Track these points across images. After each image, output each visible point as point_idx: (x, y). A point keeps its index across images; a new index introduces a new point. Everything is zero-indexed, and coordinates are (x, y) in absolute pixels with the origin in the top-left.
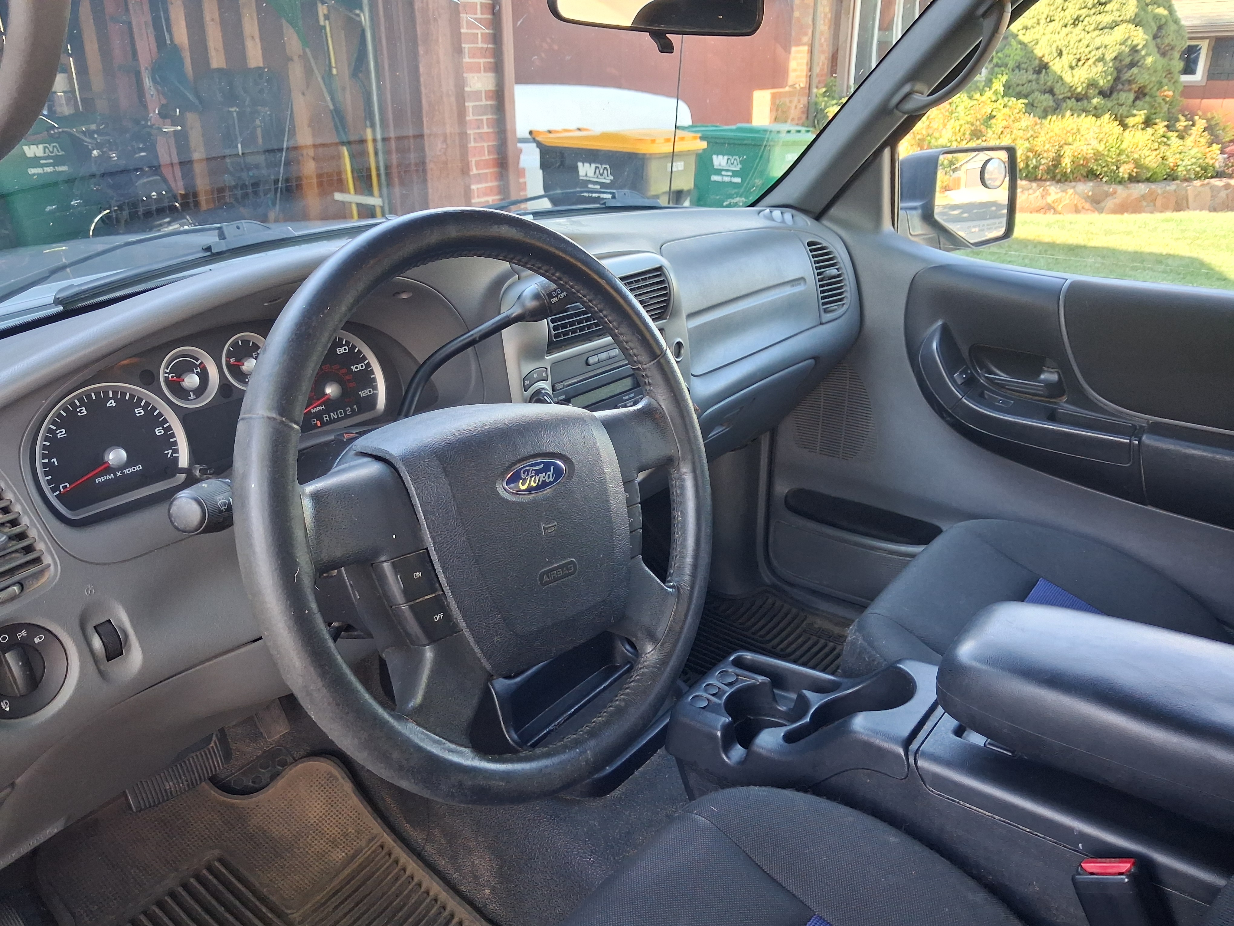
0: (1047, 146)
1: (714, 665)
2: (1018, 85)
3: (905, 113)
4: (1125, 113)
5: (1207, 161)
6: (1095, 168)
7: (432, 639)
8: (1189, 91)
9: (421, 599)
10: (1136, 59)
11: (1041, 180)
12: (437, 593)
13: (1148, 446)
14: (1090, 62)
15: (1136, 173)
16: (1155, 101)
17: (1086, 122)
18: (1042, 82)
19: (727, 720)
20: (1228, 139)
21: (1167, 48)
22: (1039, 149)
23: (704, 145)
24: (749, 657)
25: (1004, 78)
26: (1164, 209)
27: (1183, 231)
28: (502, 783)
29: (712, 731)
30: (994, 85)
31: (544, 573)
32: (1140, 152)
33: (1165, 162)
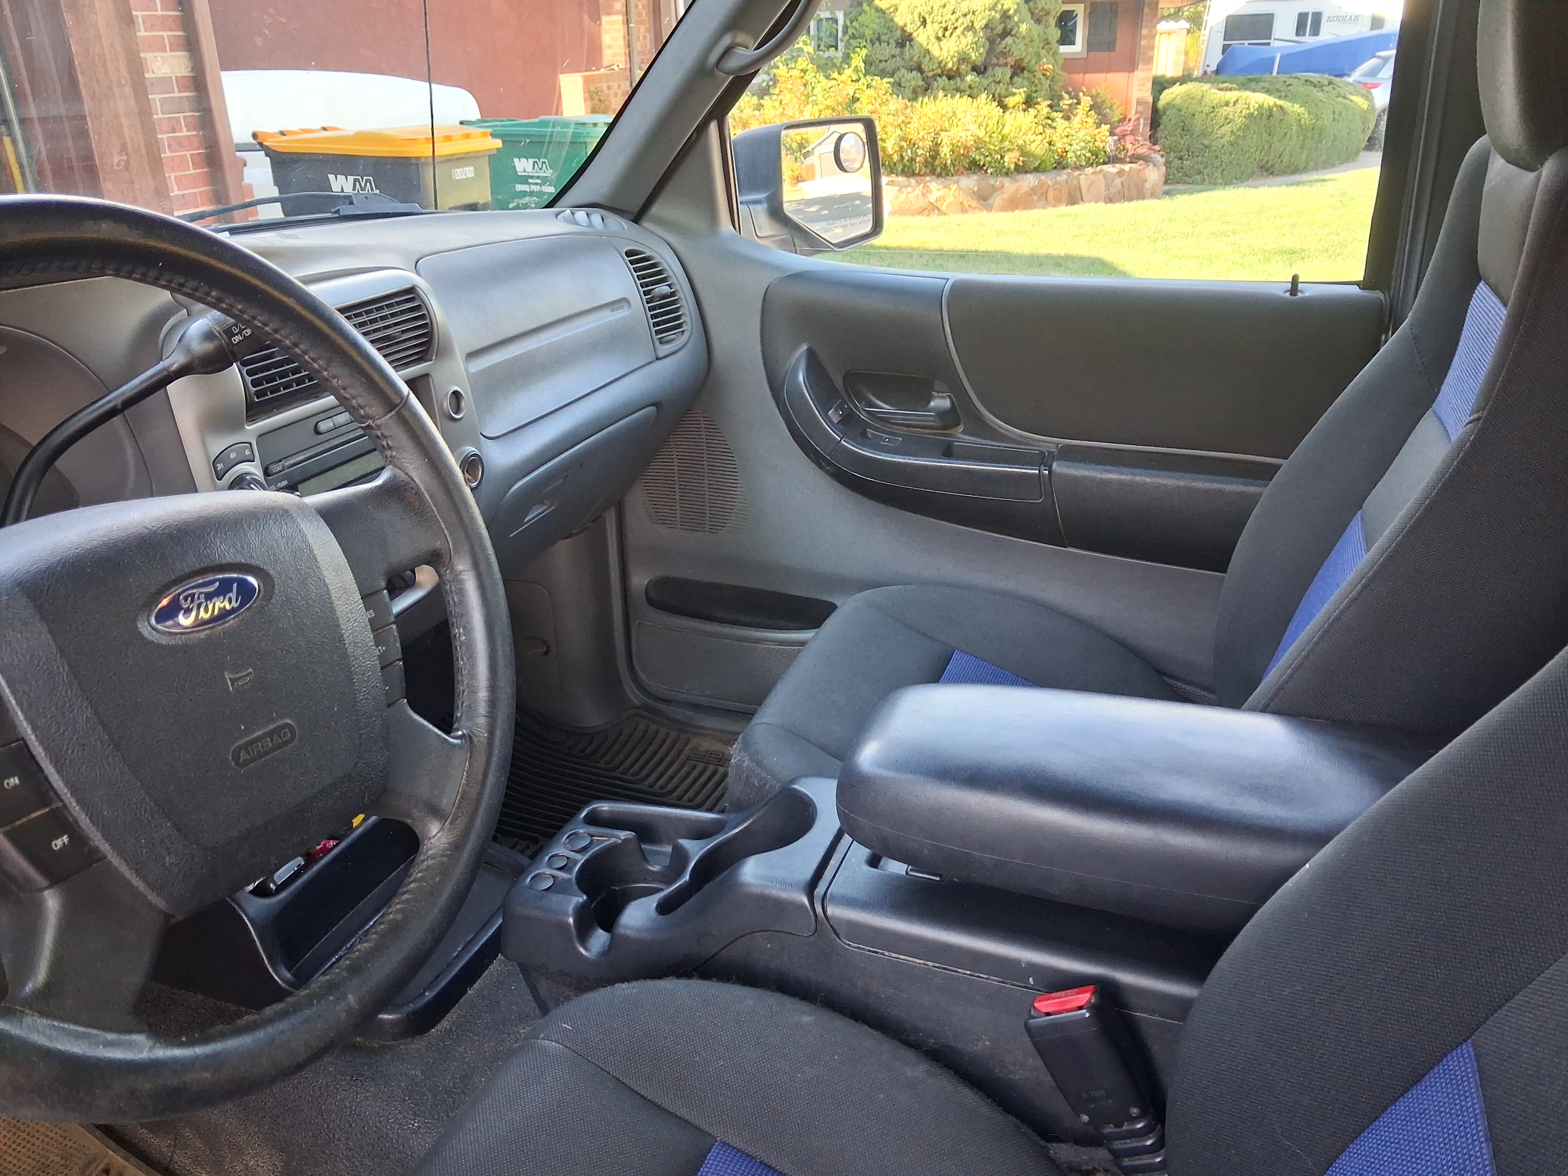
0: (922, 133)
1: (559, 828)
2: (881, 61)
3: (729, 74)
4: (1003, 92)
5: (1096, 144)
6: (977, 157)
7: (55, 879)
8: (1070, 65)
9: (24, 820)
10: (1009, 27)
11: (919, 174)
12: (53, 807)
13: (1060, 475)
14: (959, 31)
15: (1023, 162)
16: (1034, 76)
17: (962, 103)
18: (907, 57)
19: (581, 900)
20: (1116, 119)
21: (1041, 14)
22: (913, 137)
23: (498, 143)
24: (606, 808)
25: (864, 52)
26: (1057, 202)
27: (1080, 227)
28: (207, 1075)
29: (560, 917)
30: (853, 60)
31: (240, 748)
32: (1024, 138)
33: (1052, 148)
